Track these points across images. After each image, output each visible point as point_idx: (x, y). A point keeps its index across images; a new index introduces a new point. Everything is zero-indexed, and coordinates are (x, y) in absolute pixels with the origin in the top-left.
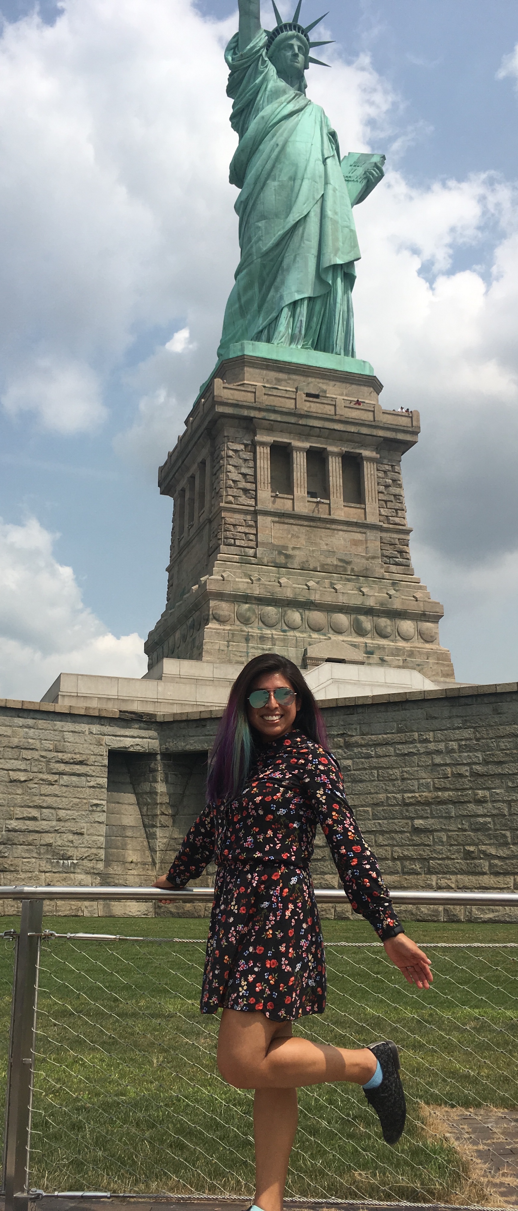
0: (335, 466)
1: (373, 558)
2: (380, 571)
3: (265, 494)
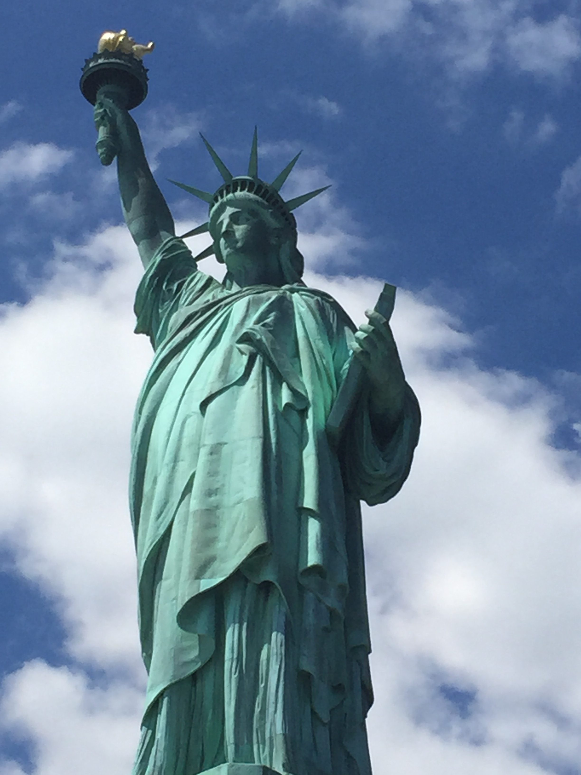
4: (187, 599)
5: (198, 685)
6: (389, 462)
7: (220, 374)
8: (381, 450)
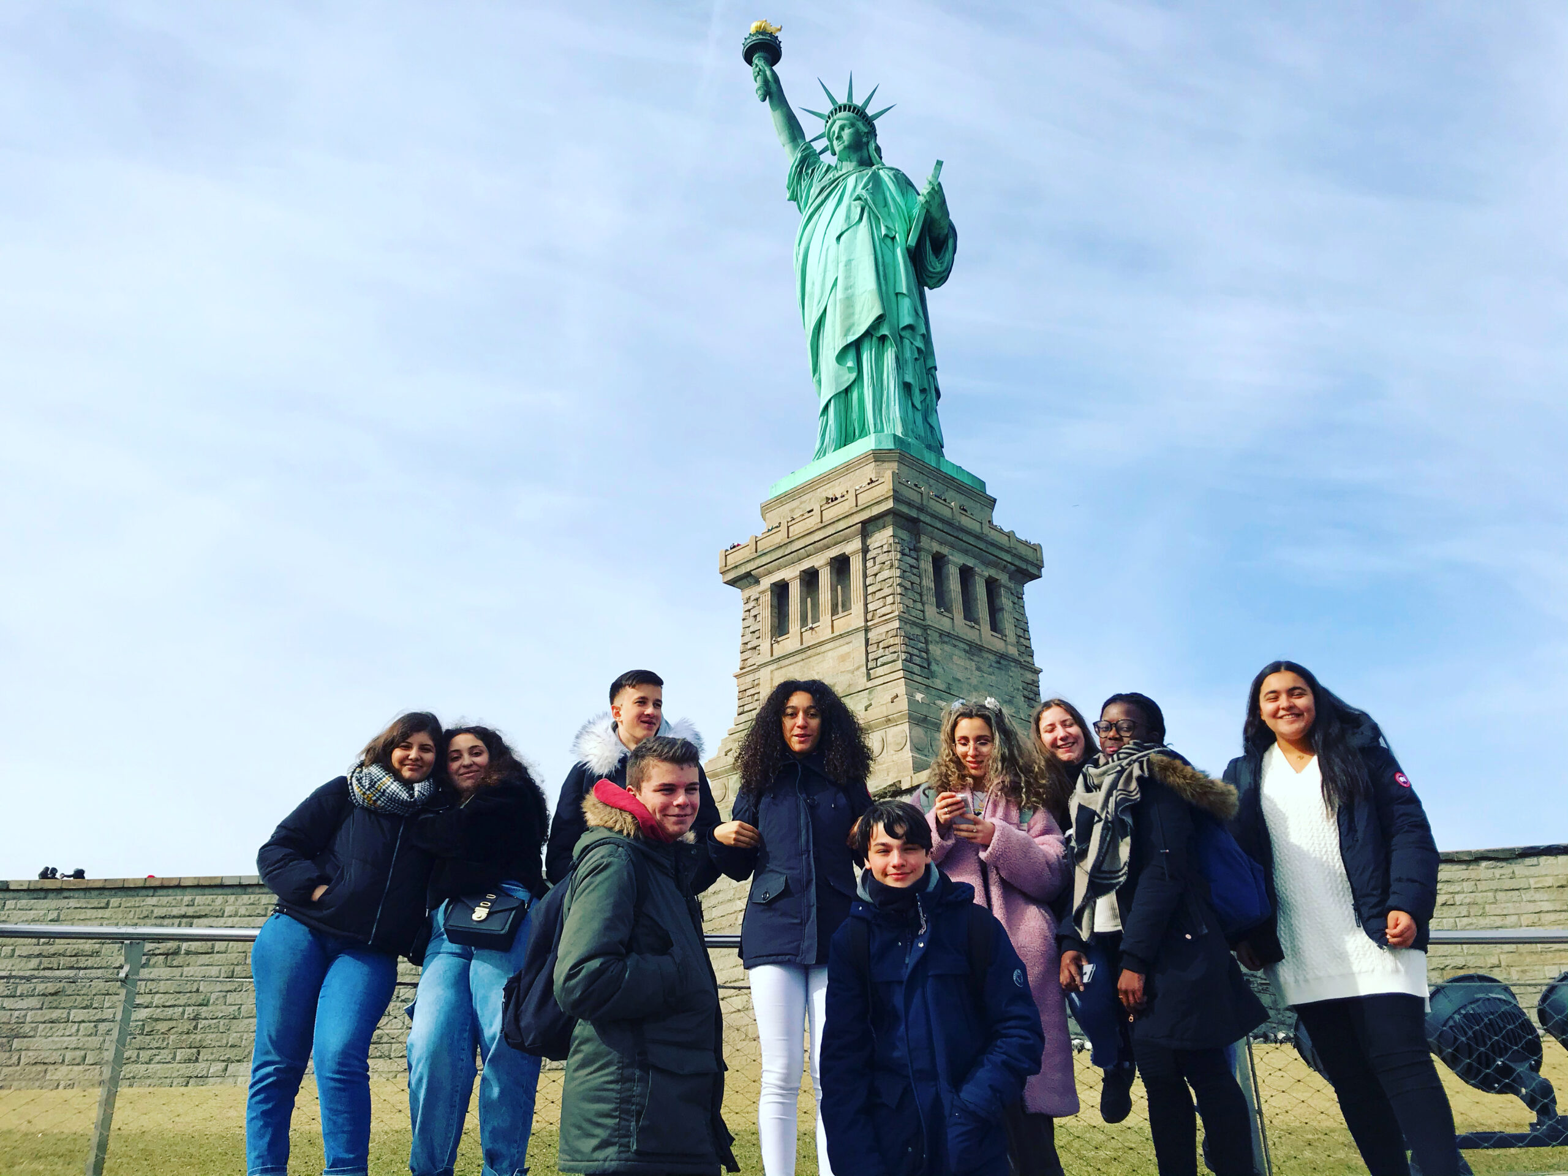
0: (825, 578)
1: (858, 668)
2: (863, 682)
3: (765, 645)
4: (840, 348)
5: (849, 394)
6: (941, 263)
7: (846, 220)
8: (937, 258)
